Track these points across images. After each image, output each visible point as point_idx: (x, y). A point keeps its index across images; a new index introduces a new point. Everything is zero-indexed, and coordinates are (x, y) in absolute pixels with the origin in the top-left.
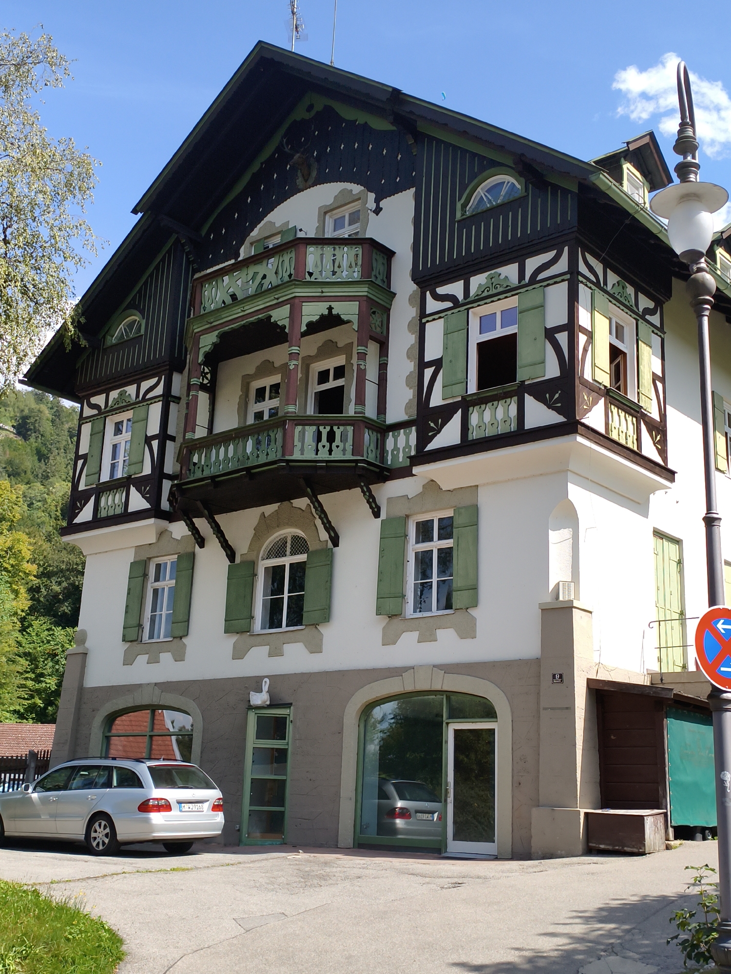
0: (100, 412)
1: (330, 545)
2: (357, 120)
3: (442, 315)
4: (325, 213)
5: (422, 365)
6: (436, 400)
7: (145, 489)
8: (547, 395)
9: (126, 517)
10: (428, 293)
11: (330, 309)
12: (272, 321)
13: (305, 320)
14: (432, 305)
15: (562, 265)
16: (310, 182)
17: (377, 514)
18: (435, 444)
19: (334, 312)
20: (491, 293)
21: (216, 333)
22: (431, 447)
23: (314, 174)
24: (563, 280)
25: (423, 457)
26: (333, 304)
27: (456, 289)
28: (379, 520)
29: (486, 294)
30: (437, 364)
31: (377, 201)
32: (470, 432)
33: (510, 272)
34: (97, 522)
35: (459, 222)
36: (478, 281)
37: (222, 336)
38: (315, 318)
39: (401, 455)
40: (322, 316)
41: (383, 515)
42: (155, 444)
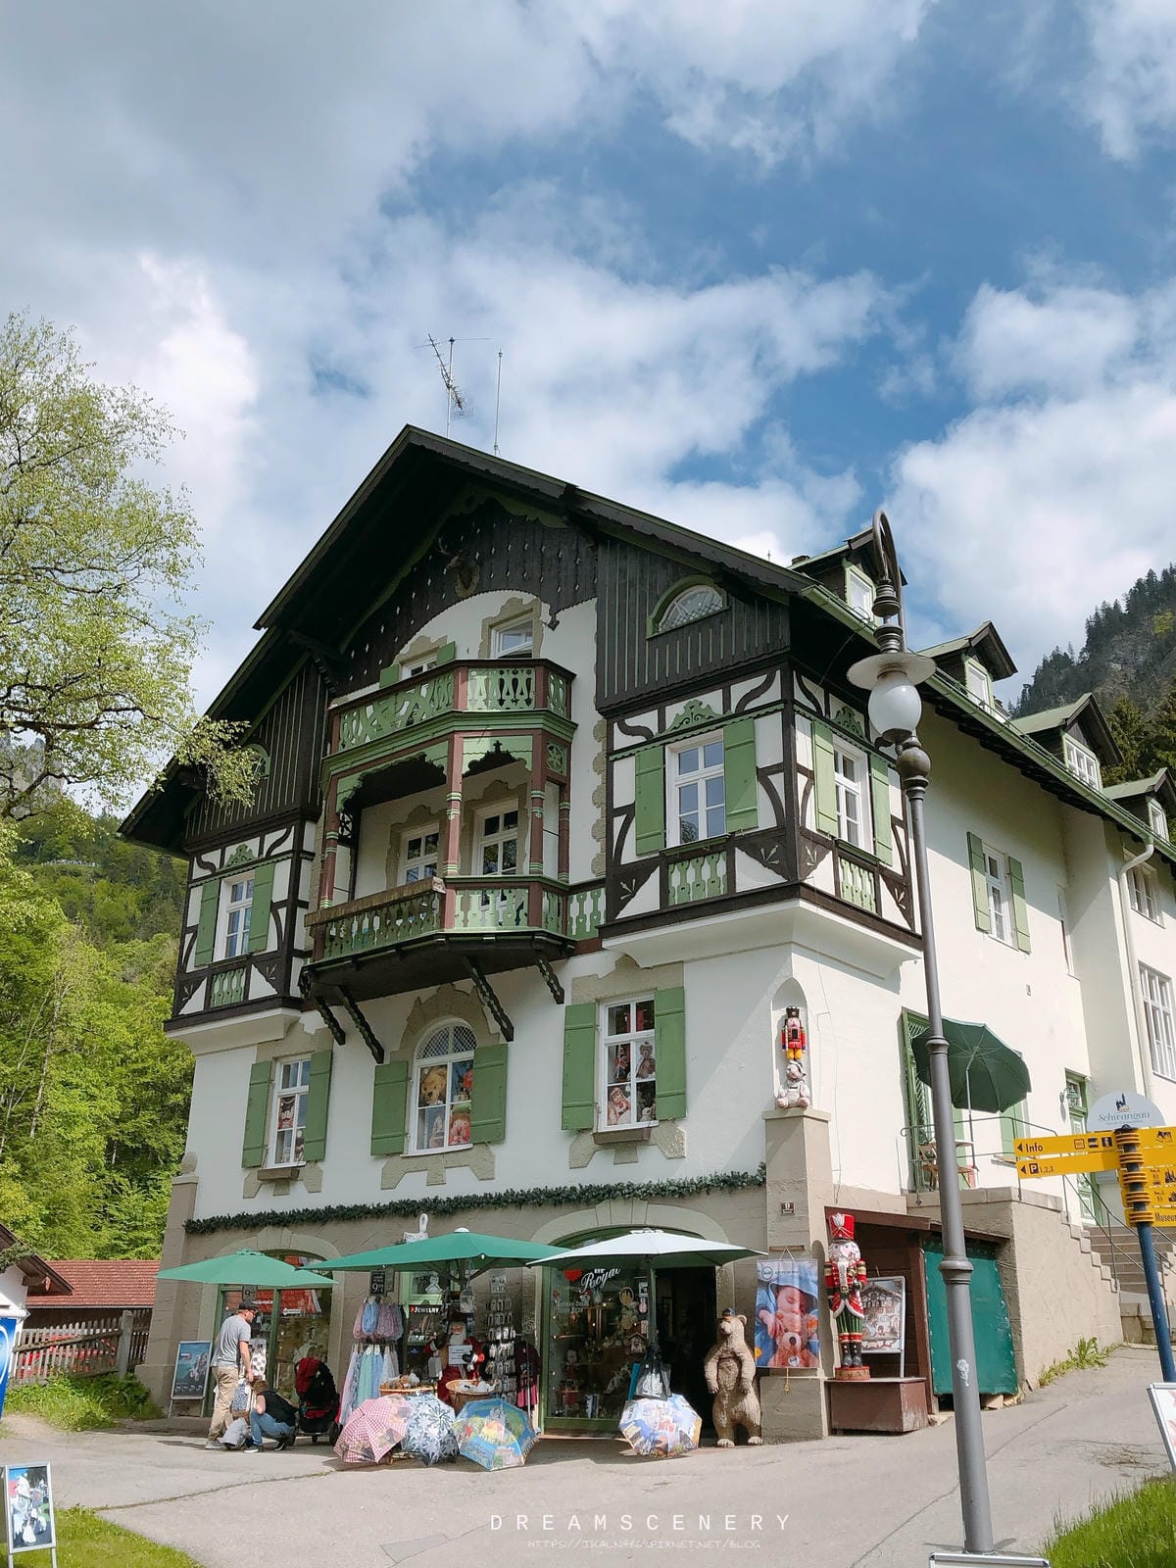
0: (213, 873)
1: (502, 1040)
2: (526, 516)
3: (632, 751)
4: (491, 627)
5: (611, 813)
6: (629, 856)
7: (270, 970)
8: (762, 851)
9: (248, 1006)
10: (616, 725)
11: (498, 745)
12: (427, 760)
13: (468, 760)
14: (621, 740)
15: (774, 693)
16: (472, 589)
17: (560, 1000)
18: (630, 910)
19: (502, 749)
20: (690, 725)
21: (357, 775)
22: (623, 914)
24: (776, 711)
25: (615, 927)
26: (501, 739)
27: (648, 720)
28: (563, 1006)
29: (685, 726)
30: (629, 811)
31: (553, 613)
32: (671, 895)
33: (713, 701)
34: (210, 1014)
35: (649, 640)
36: (675, 711)
37: (365, 779)
38: (479, 757)
39: (588, 924)
40: (488, 754)
41: (568, 1000)
42: (283, 912)
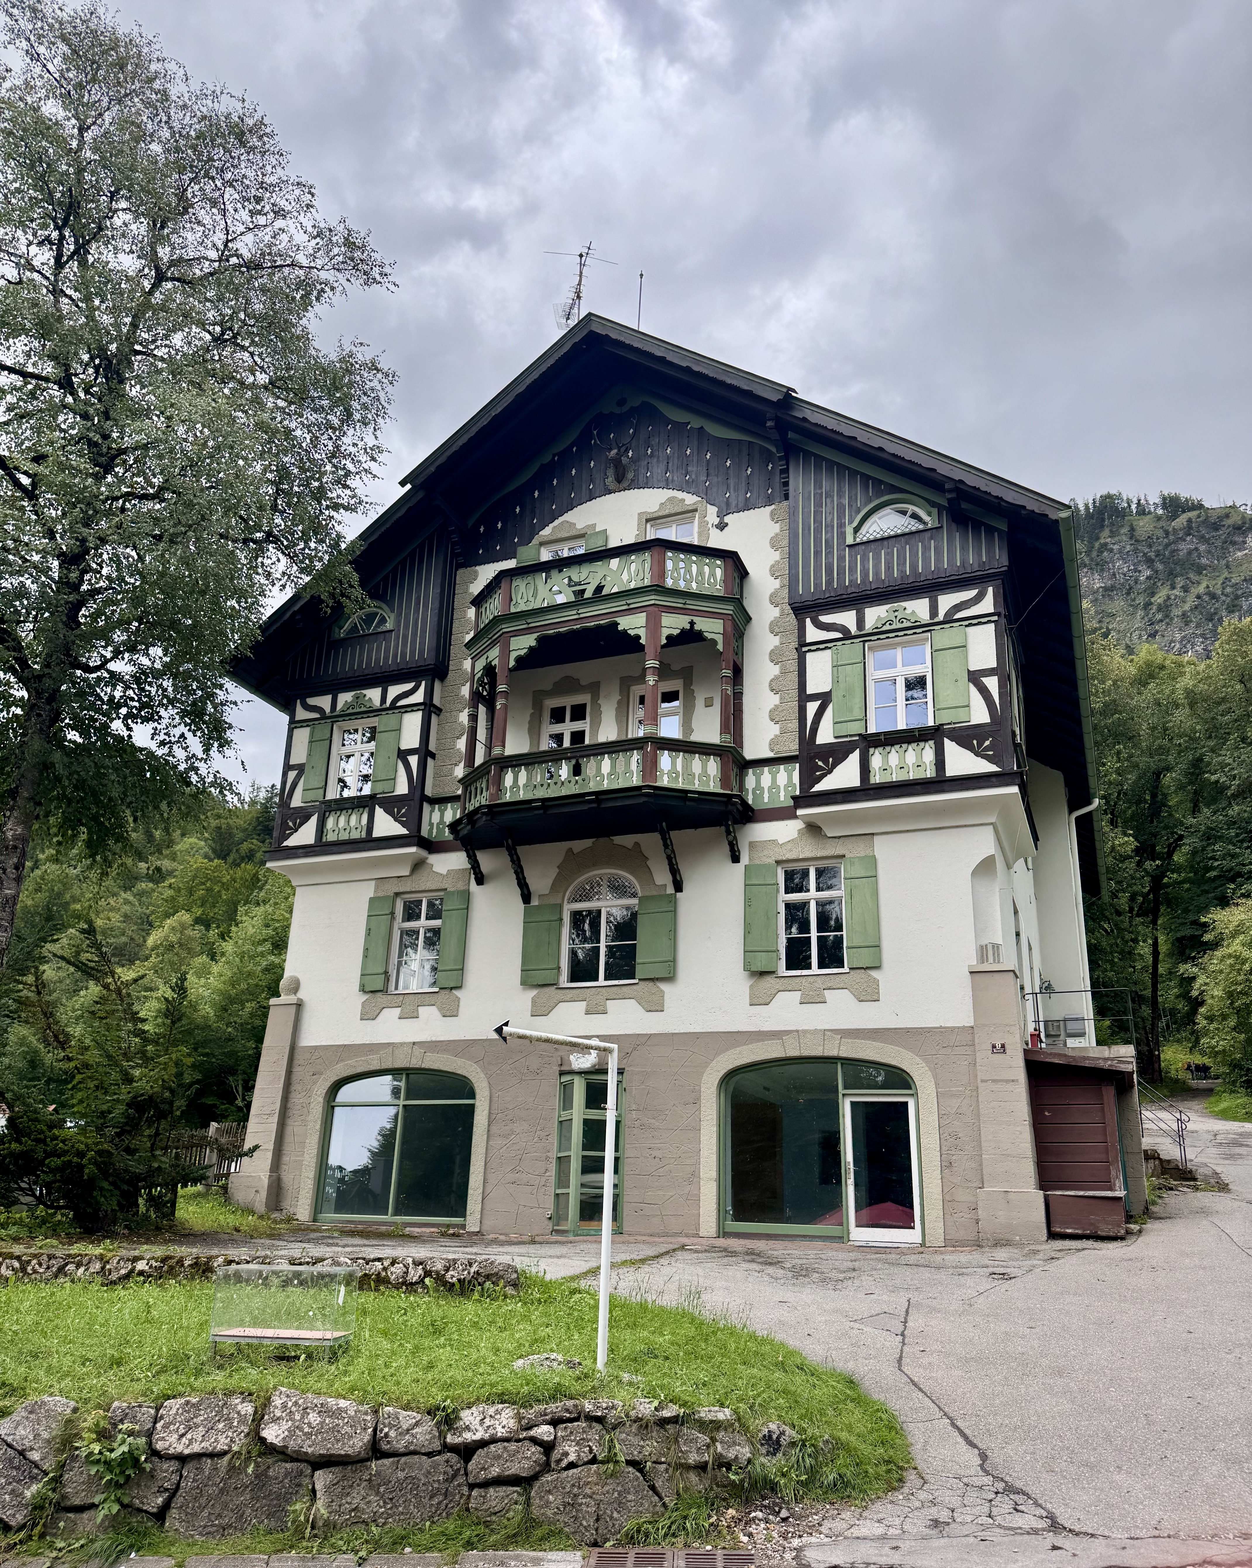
0: (324, 716)
1: (670, 890)
2: (689, 423)
3: (829, 645)
4: (647, 521)
5: (804, 698)
6: (825, 735)
7: (399, 812)
8: (975, 742)
9: (369, 842)
10: (808, 621)
11: (692, 623)
12: (620, 628)
13: (665, 632)
14: (813, 634)
15: (987, 606)
16: (625, 484)
17: (736, 859)
18: (825, 785)
19: (697, 627)
20: (894, 627)
22: (818, 788)
23: (630, 475)
24: (989, 622)
26: (696, 619)
27: (847, 619)
29: (887, 627)
30: (825, 699)
31: (721, 515)
32: (872, 774)
33: (919, 608)
34: (321, 847)
36: (875, 615)
38: (676, 632)
39: (782, 794)
40: (683, 631)
41: (745, 859)
42: (413, 760)
